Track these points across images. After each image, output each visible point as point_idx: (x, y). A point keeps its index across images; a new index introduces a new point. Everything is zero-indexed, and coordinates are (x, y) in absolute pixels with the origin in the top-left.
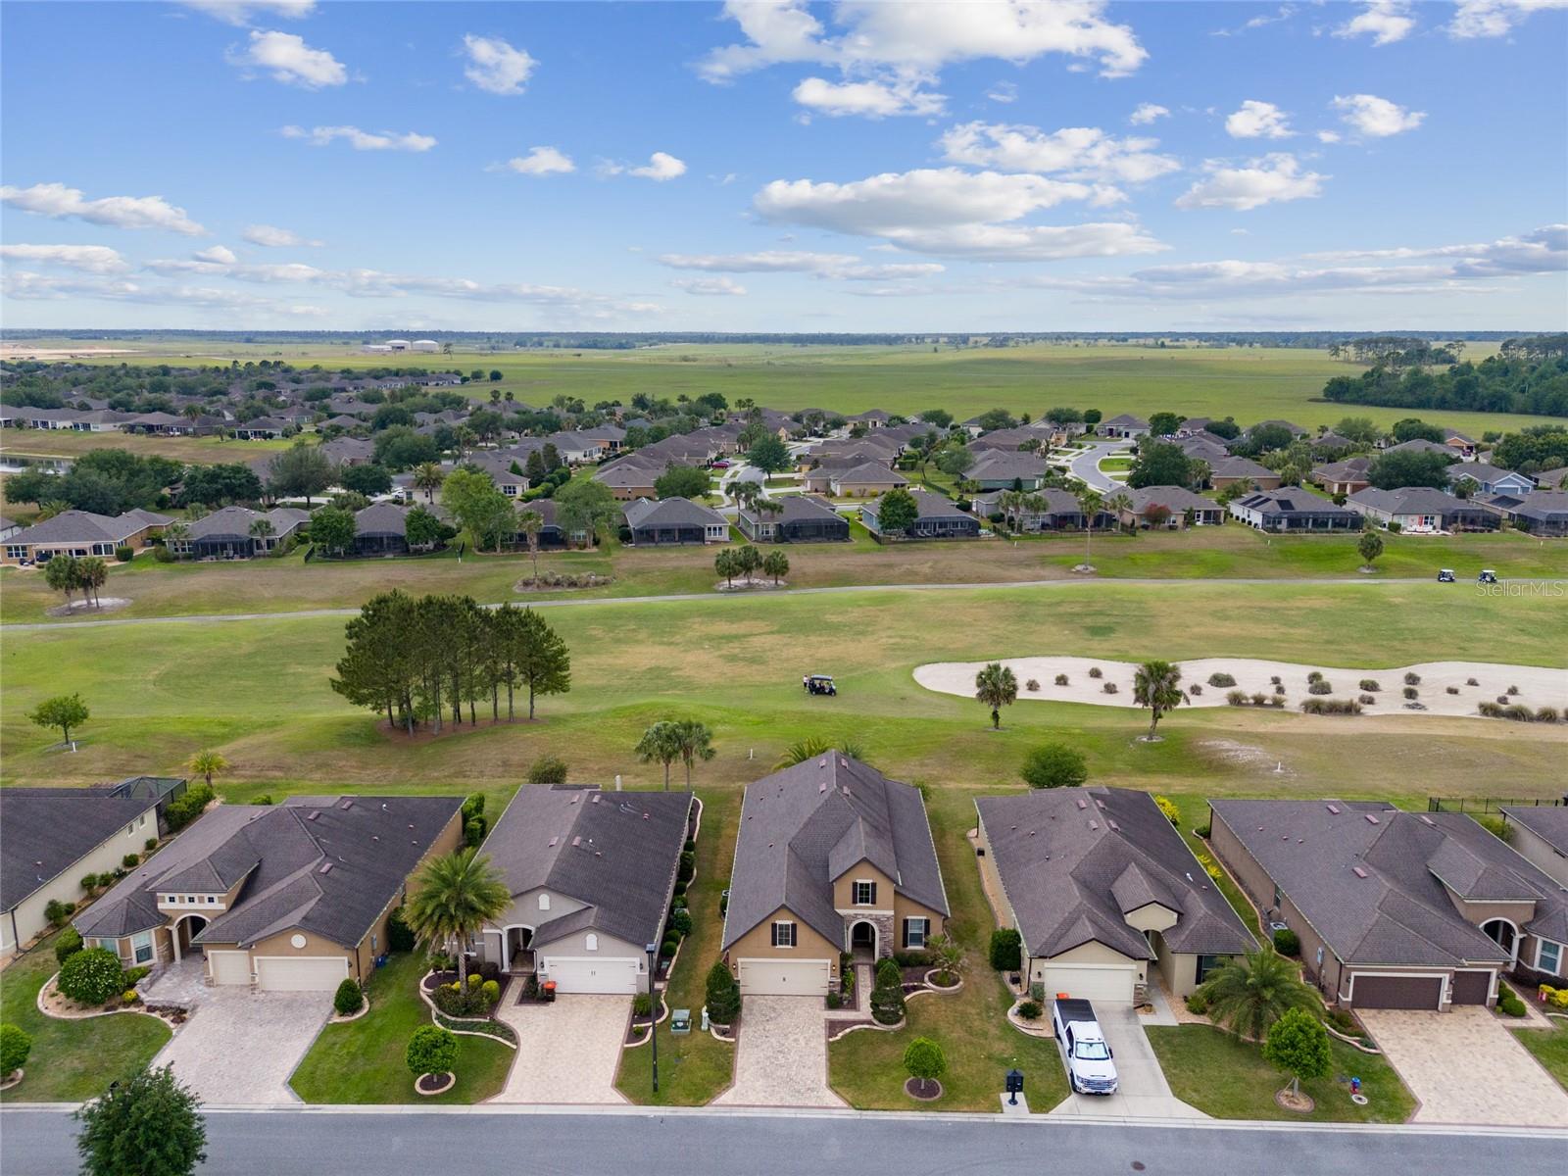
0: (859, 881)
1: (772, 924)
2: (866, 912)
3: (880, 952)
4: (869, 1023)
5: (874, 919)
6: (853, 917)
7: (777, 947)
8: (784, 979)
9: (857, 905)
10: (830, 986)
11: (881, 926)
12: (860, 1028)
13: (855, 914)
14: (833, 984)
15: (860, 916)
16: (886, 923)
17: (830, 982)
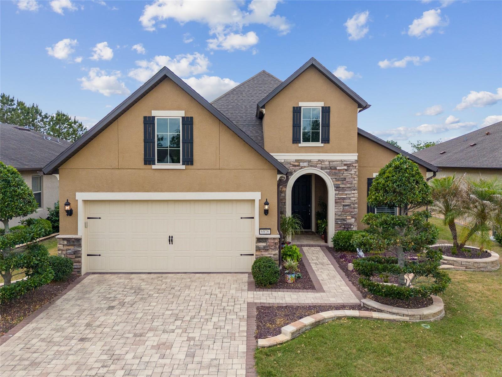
0: (303, 105)
1: (145, 118)
2: (315, 157)
3: (336, 223)
4: (359, 307)
5: (326, 168)
6: (295, 166)
7: (154, 167)
8: (171, 240)
9: (300, 145)
10: (258, 249)
11: (337, 180)
12: (339, 318)
13: (297, 161)
14: (264, 244)
15: (306, 164)
16: (346, 174)
17: (259, 240)
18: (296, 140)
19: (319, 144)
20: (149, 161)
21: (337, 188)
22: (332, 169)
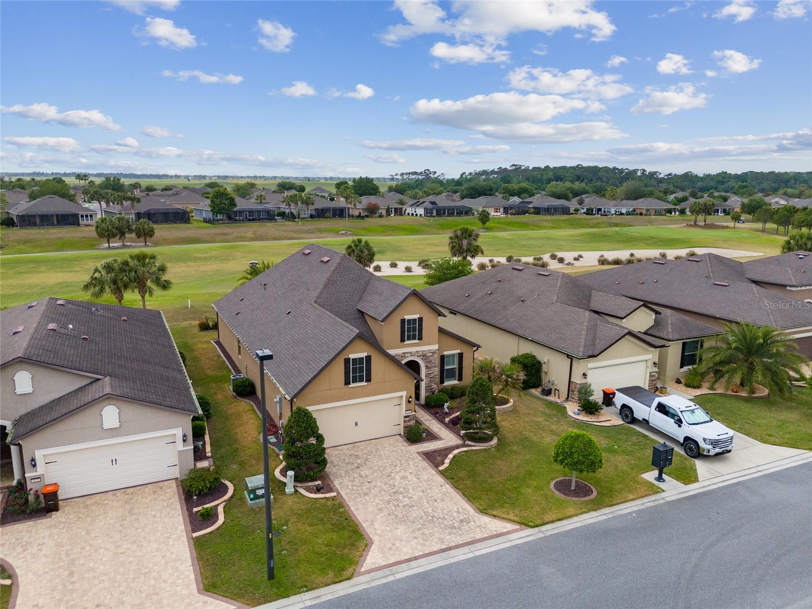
0: (407, 317)
1: (345, 359)
2: (413, 349)
3: (426, 389)
4: (464, 445)
5: (420, 356)
6: (402, 357)
7: (350, 386)
8: (356, 424)
9: (405, 343)
10: (405, 422)
11: (427, 362)
12: (460, 452)
13: (403, 353)
14: (408, 419)
15: (409, 355)
16: (432, 358)
17: (405, 417)
18: (403, 340)
19: (416, 341)
20: (347, 383)
21: (427, 367)
22: (424, 356)
